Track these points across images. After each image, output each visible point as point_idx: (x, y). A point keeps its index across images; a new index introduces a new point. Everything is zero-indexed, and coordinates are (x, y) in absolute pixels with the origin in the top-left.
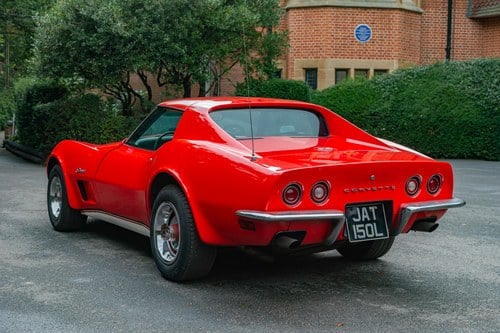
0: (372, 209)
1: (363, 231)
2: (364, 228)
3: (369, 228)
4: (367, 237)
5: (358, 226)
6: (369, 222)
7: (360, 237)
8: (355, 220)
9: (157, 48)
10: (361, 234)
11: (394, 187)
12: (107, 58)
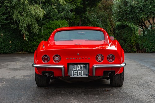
0: (83, 66)
1: (77, 73)
2: (77, 72)
3: (80, 73)
4: (78, 76)
5: (74, 71)
6: (80, 70)
7: (74, 75)
8: (73, 69)
9: (148, 10)
10: (76, 74)
11: (89, 58)
12: (131, 14)
